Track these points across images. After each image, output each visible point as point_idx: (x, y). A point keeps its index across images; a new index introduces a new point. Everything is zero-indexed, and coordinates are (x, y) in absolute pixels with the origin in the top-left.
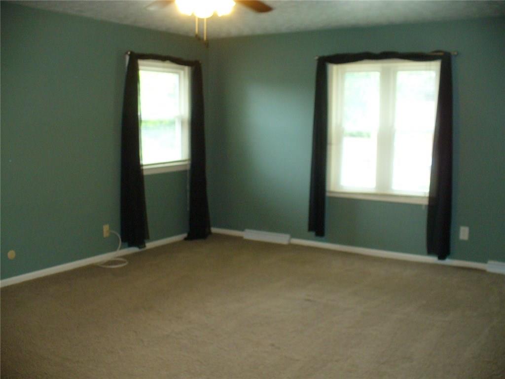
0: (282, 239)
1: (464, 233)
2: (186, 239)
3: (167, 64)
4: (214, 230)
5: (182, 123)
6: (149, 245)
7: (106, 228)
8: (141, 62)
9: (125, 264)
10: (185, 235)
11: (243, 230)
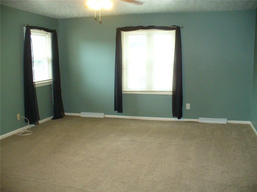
0: (100, 115)
1: (188, 106)
2: (53, 119)
3: (42, 31)
4: (66, 114)
5: (48, 61)
6: (40, 122)
7: (18, 115)
8: (32, 30)
9: (31, 133)
10: (52, 117)
11: (80, 113)
